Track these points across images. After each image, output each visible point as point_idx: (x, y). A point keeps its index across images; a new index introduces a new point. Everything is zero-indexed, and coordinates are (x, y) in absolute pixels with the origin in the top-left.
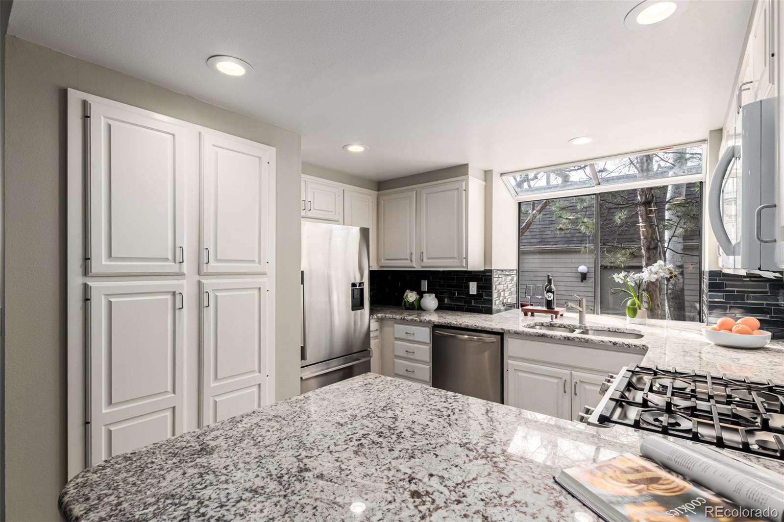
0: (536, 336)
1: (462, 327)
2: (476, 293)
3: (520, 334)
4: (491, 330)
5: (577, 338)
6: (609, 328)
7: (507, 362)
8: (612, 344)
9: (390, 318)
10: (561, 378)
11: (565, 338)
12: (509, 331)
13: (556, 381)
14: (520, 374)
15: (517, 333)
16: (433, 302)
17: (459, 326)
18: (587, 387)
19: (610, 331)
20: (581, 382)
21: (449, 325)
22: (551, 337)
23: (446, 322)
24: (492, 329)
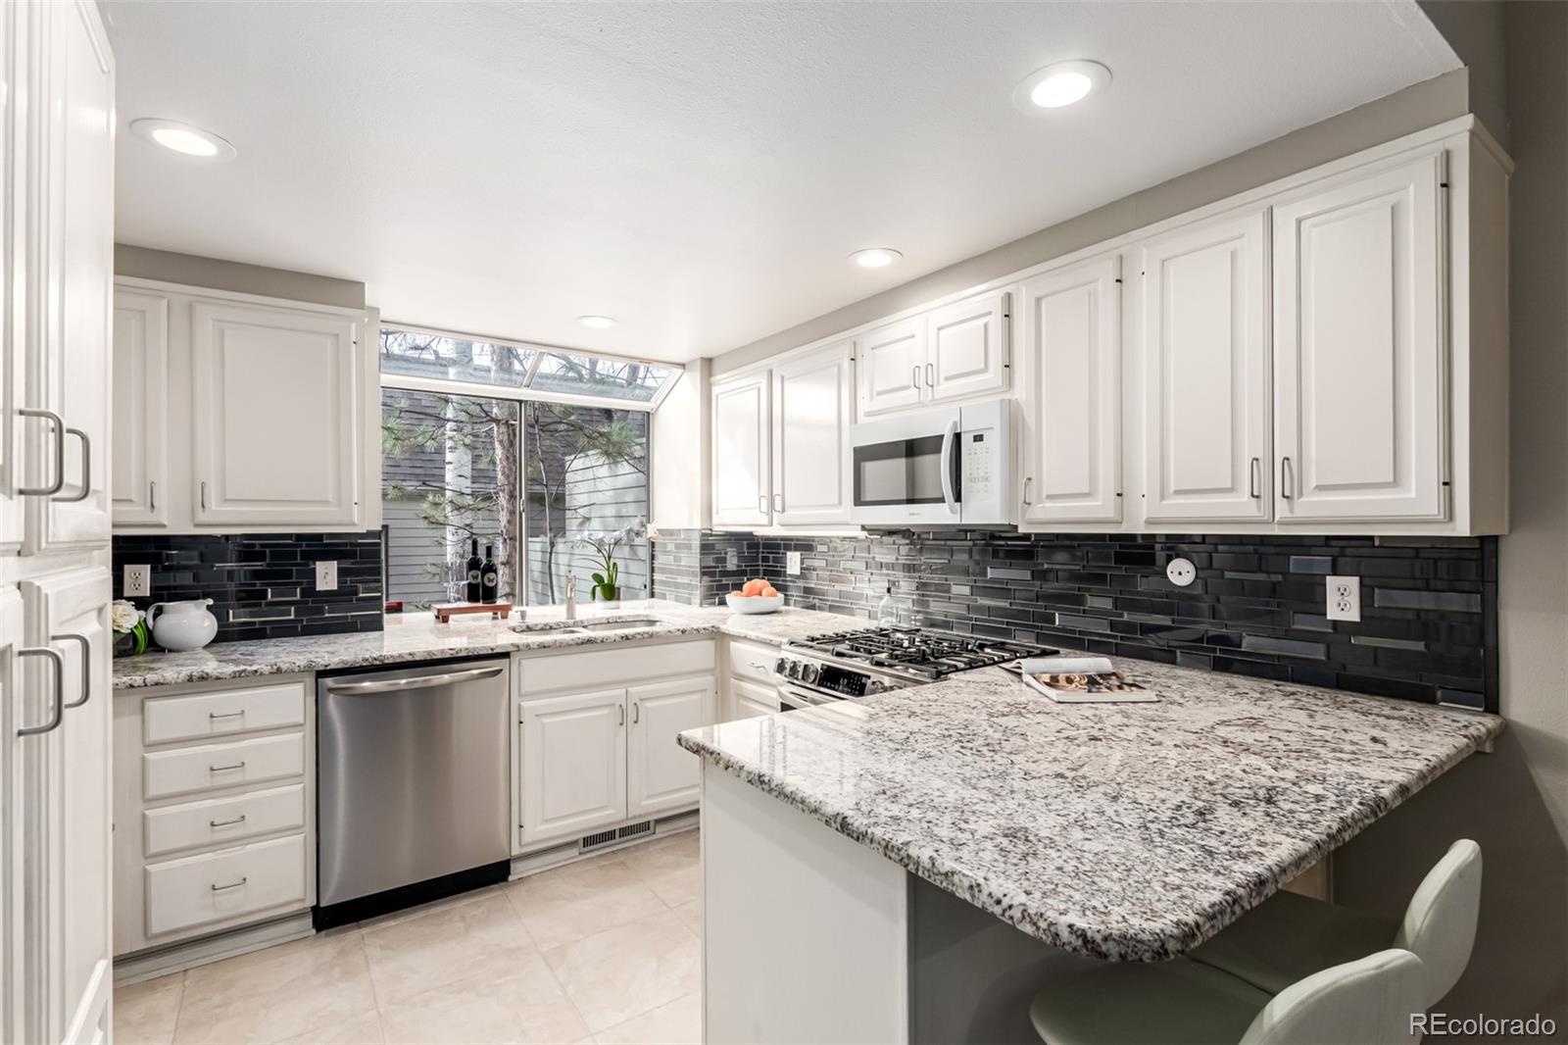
0: (577, 644)
1: (417, 659)
2: (336, 588)
3: (549, 647)
4: (490, 652)
5: (639, 634)
6: (608, 619)
7: (519, 706)
8: (680, 633)
9: (132, 686)
10: (613, 705)
11: (622, 637)
12: (528, 645)
13: (605, 711)
14: (546, 720)
15: (544, 647)
16: (207, 623)
17: (410, 658)
18: (649, 704)
19: (609, 622)
20: (641, 700)
21: (378, 663)
22: (602, 641)
23: (367, 656)
24: (492, 649)
